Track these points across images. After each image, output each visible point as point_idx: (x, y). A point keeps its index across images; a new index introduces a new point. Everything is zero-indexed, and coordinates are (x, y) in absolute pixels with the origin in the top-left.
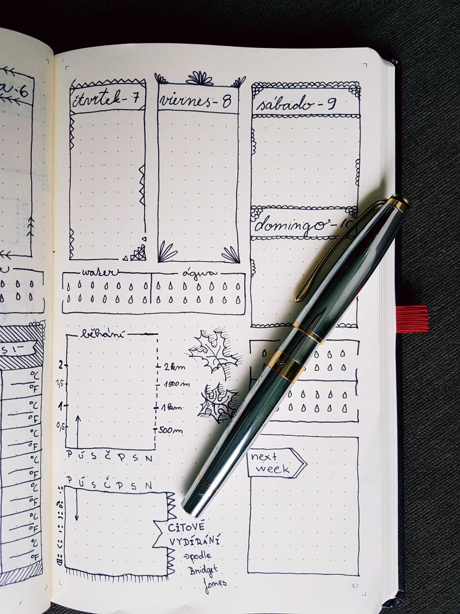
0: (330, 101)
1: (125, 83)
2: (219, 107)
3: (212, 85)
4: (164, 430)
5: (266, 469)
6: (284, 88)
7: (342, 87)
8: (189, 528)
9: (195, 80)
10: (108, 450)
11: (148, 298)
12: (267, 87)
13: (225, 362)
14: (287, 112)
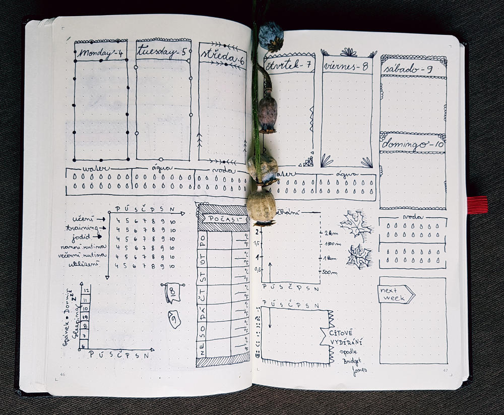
0: (429, 68)
1: (302, 55)
2: (360, 70)
3: (356, 56)
4: (325, 272)
5: (390, 298)
6: (401, 58)
7: (436, 59)
8: (342, 334)
9: (346, 53)
10: (291, 283)
11: (314, 190)
12: (390, 58)
13: (363, 231)
14: (403, 73)
